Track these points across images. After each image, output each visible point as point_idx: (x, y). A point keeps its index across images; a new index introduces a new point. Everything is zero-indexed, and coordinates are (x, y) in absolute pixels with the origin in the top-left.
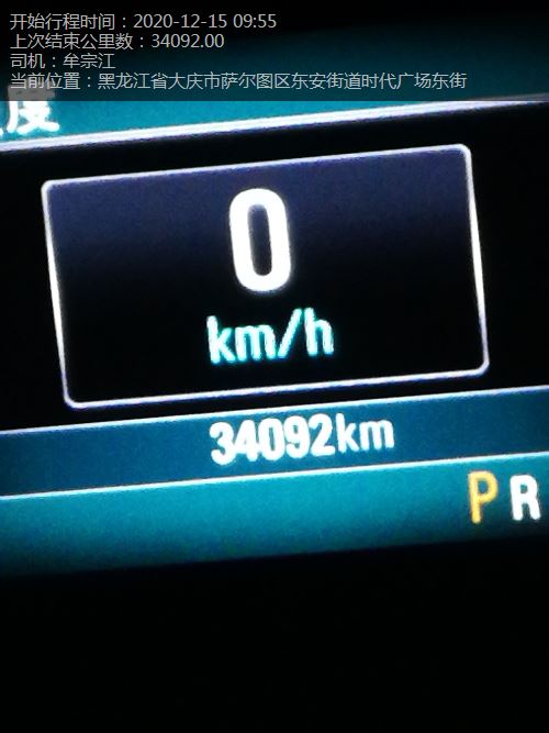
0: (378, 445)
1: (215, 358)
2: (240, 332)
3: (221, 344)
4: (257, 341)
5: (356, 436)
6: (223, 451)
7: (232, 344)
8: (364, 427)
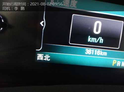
0: (105, 55)
1: (89, 41)
2: (92, 38)
3: (90, 39)
4: (94, 40)
5: (102, 54)
6: (87, 52)
7: (91, 40)
8: (104, 53)
